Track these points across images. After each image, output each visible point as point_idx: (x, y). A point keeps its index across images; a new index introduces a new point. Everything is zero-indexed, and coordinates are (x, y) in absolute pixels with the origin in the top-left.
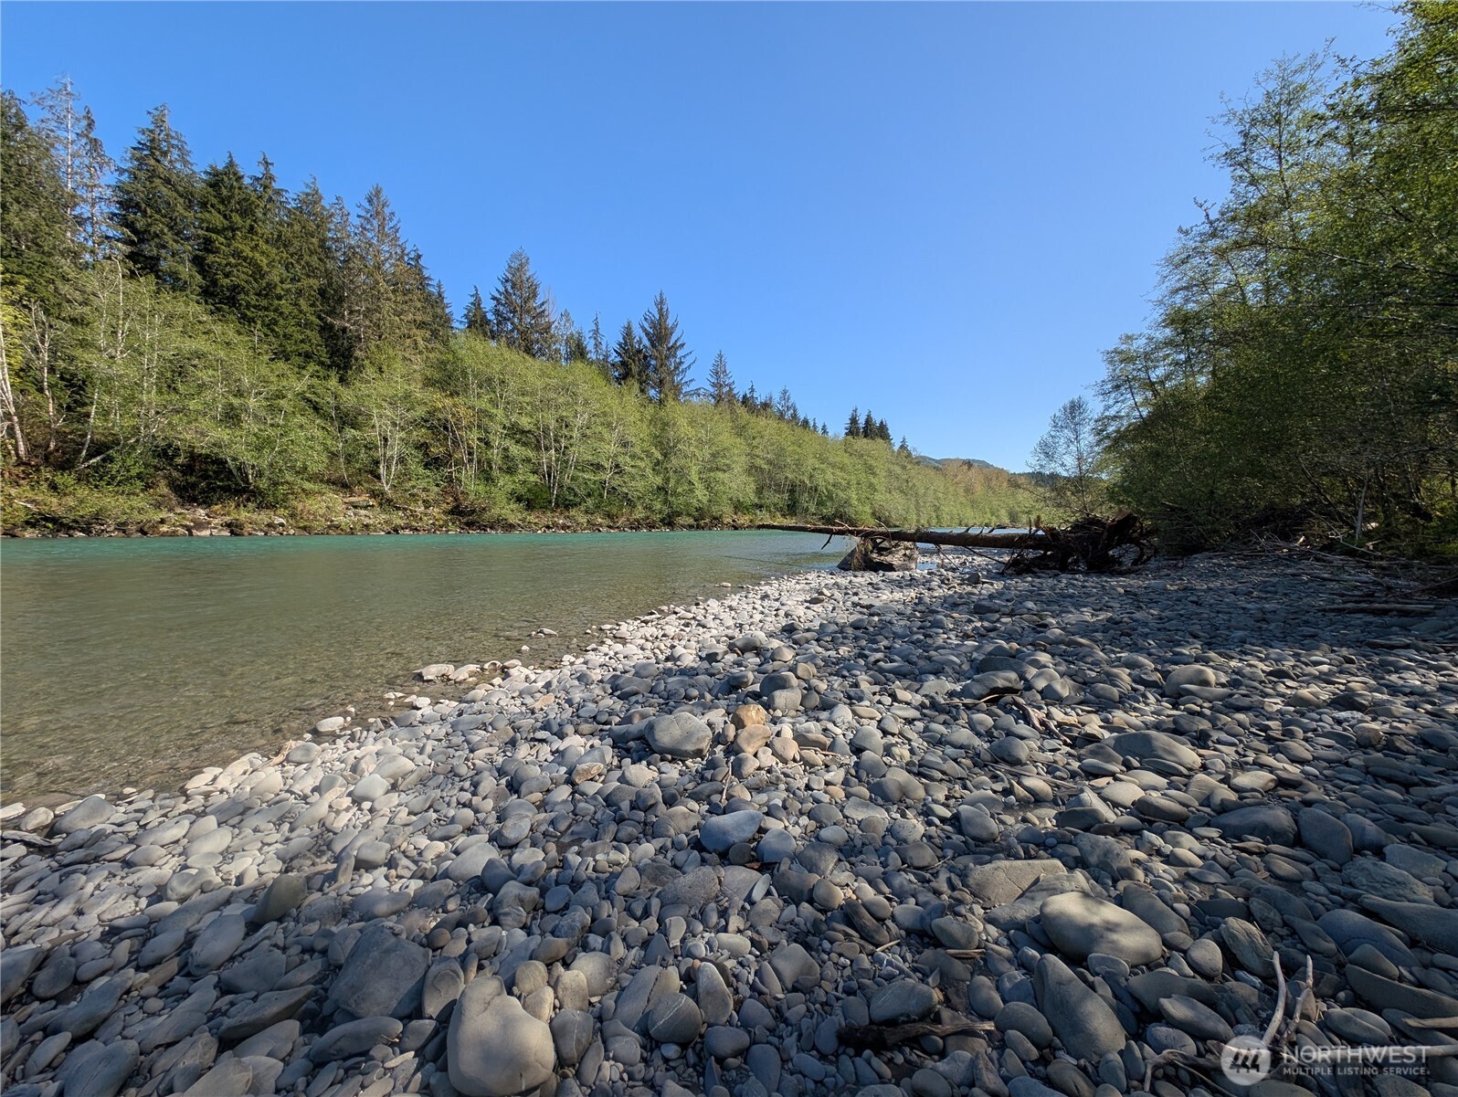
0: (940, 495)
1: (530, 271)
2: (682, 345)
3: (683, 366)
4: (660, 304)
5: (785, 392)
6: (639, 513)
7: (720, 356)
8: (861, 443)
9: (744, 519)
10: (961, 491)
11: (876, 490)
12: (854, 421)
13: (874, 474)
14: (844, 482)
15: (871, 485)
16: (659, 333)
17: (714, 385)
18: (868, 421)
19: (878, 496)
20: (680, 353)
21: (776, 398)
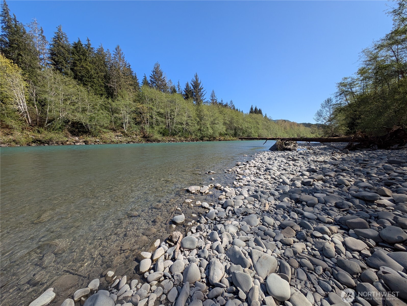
0: (277, 130)
1: (160, 68)
2: (203, 88)
3: (203, 94)
4: (196, 76)
5: (231, 101)
6: (193, 137)
7: (213, 91)
8: (254, 115)
9: (222, 138)
10: (283, 129)
11: (259, 129)
12: (252, 109)
13: (259, 124)
14: (250, 127)
15: (258, 127)
16: (196, 85)
17: (211, 100)
18: (256, 109)
19: (260, 131)
20: (202, 91)
21: (229, 103)
